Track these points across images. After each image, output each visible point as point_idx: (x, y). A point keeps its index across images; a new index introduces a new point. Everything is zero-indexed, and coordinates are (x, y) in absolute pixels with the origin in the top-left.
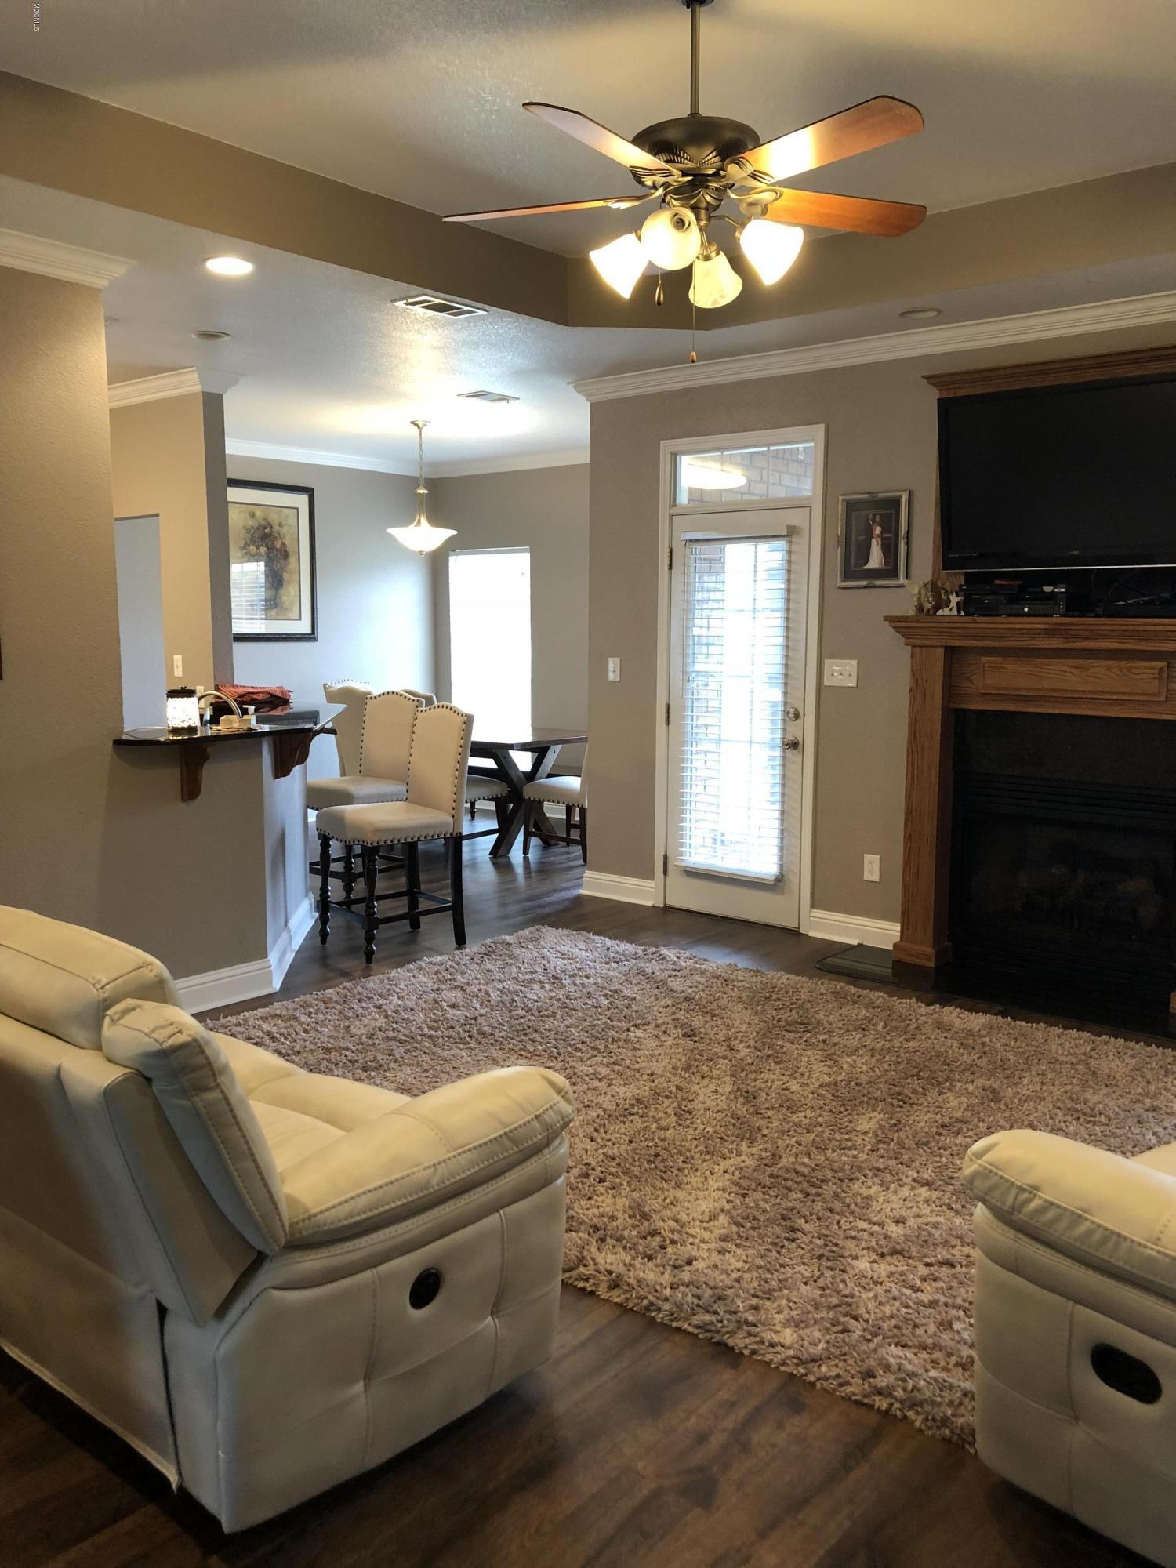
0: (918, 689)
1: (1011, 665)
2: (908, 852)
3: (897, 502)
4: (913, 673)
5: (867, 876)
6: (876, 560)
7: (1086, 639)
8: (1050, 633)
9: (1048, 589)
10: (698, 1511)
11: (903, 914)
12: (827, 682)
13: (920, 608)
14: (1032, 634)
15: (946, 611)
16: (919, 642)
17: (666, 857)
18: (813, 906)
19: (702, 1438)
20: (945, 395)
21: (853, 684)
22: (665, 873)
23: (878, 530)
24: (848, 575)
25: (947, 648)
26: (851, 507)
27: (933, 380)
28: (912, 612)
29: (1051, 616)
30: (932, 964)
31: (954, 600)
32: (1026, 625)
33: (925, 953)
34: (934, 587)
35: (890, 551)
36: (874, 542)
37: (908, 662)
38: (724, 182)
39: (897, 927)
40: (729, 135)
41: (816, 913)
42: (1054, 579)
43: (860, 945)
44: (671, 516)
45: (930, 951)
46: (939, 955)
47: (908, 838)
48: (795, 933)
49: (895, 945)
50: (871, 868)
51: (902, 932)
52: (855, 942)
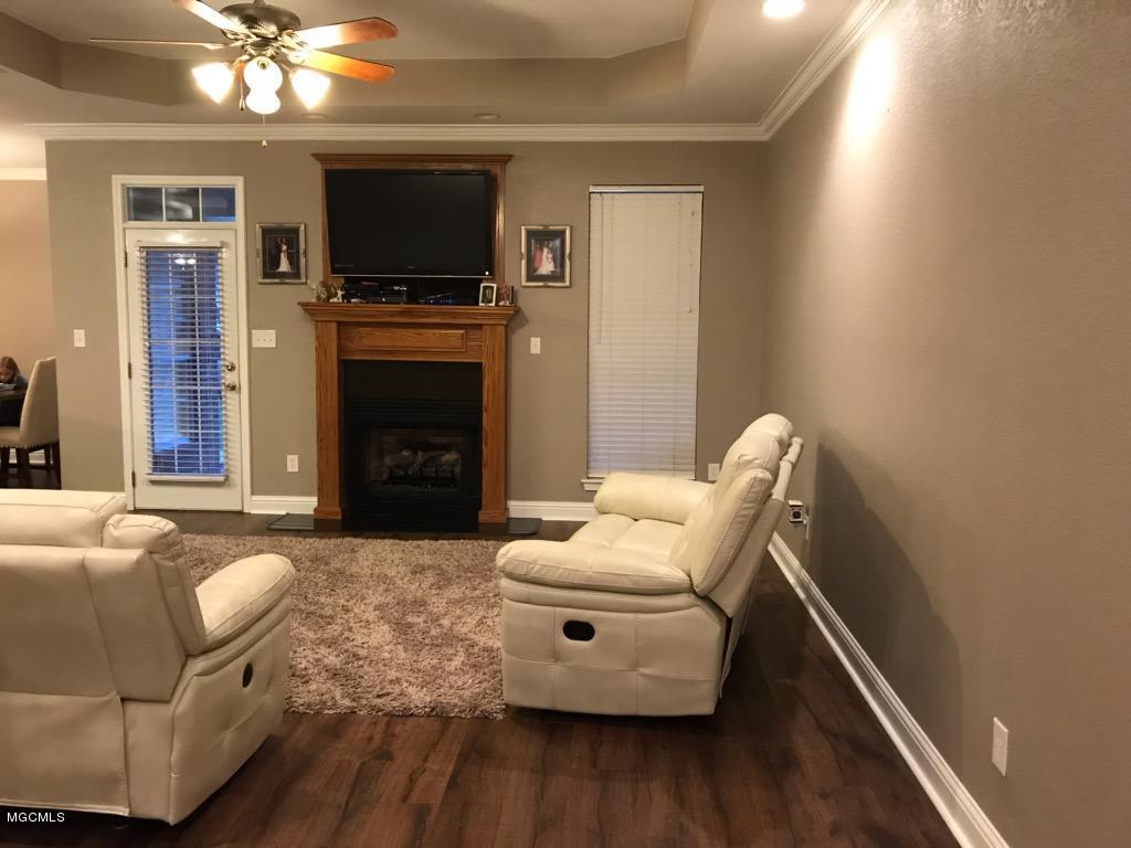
0: (321, 348)
1: (378, 333)
2: (320, 449)
3: (296, 231)
4: (317, 338)
5: (290, 469)
6: (284, 266)
7: (423, 317)
8: (403, 313)
9: (396, 288)
10: (389, 762)
11: (319, 489)
12: (255, 345)
13: (319, 298)
14: (392, 314)
15: (335, 300)
16: (321, 319)
17: (133, 474)
18: (253, 493)
19: (370, 739)
20: (329, 167)
21: (274, 346)
22: (134, 485)
23: (284, 247)
24: (266, 275)
25: (339, 323)
26: (266, 232)
27: (318, 157)
28: (314, 300)
29: (398, 303)
30: (340, 517)
31: (340, 293)
32: (384, 309)
33: (335, 511)
34: (324, 284)
35: (294, 260)
36: (282, 255)
37: (313, 332)
38: (280, 43)
39: (315, 499)
40: (285, 20)
41: (254, 498)
42: (399, 282)
43: (288, 514)
44: (124, 229)
45: (338, 510)
46: (343, 511)
47: (320, 441)
48: (241, 513)
49: (315, 510)
50: (293, 463)
51: (319, 501)
52: (283, 513)
